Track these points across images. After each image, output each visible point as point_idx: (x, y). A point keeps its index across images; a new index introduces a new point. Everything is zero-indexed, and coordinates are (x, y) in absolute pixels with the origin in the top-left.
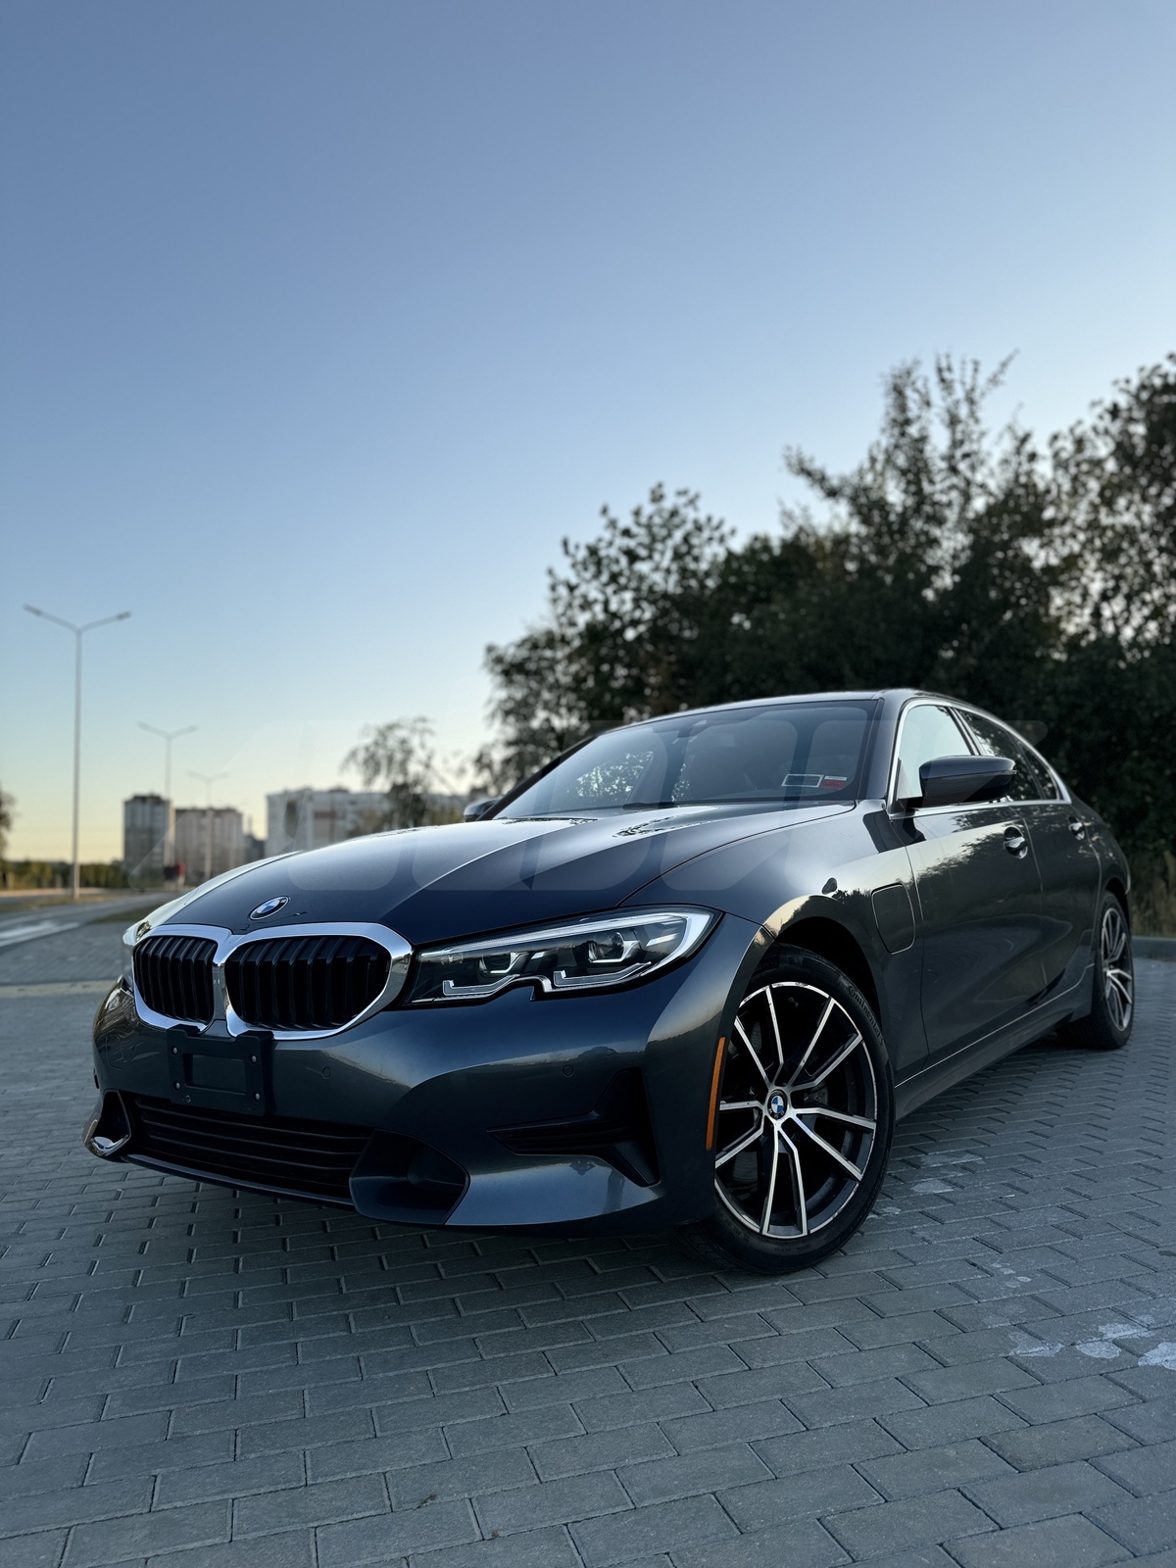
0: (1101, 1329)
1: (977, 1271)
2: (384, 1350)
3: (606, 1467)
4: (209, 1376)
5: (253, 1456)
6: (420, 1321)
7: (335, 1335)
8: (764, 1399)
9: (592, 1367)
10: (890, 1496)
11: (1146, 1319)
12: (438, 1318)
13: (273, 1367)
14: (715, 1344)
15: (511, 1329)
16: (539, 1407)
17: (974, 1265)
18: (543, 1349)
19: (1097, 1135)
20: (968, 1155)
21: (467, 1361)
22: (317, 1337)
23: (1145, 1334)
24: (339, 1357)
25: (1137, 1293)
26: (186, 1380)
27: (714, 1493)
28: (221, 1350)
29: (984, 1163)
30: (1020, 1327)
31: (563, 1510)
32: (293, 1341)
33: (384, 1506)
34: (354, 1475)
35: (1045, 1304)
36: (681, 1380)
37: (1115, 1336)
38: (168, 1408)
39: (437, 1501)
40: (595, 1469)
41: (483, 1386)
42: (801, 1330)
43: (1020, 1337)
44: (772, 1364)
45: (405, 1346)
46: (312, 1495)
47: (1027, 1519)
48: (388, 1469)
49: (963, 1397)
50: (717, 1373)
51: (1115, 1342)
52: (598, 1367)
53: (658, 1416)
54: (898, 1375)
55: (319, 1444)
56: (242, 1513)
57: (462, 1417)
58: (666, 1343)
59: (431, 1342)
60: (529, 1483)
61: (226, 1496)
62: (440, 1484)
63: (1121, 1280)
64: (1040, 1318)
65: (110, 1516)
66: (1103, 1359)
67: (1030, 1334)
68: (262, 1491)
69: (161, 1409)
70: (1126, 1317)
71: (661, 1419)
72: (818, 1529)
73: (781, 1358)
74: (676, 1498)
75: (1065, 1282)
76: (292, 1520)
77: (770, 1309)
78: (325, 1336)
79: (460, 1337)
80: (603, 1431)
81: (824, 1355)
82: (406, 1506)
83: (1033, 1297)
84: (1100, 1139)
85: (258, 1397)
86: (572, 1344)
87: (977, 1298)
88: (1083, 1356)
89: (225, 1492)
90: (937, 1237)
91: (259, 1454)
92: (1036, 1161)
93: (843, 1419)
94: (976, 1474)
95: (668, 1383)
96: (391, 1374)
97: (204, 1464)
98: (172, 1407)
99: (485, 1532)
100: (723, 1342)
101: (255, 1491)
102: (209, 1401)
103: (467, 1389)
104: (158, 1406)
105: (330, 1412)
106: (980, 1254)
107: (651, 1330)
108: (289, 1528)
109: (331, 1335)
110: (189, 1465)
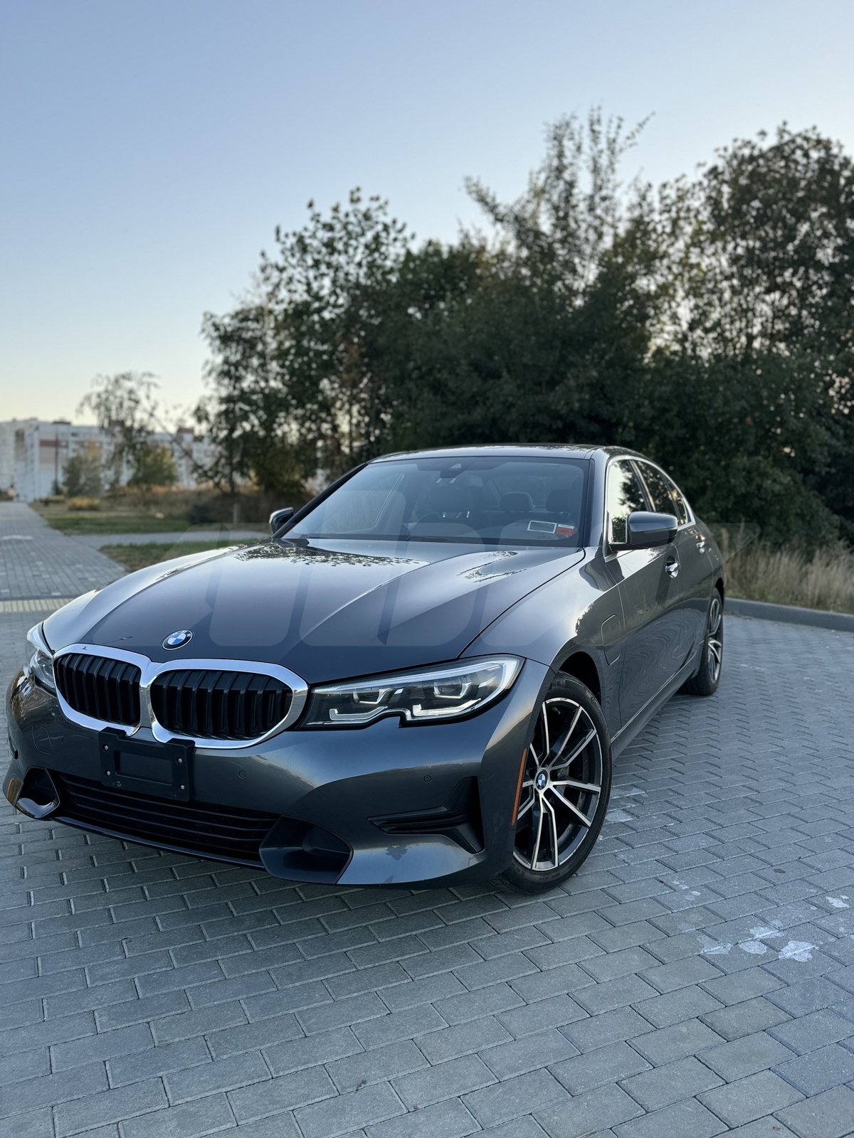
0: (752, 931)
1: (665, 887)
2: (284, 964)
3: (471, 1052)
4: (165, 992)
5: (225, 1057)
6: (301, 939)
7: (244, 952)
8: (557, 994)
9: (435, 973)
10: (656, 1064)
11: (777, 923)
12: (313, 936)
13: (209, 982)
14: (512, 952)
15: (368, 944)
16: (410, 1007)
17: (662, 882)
18: (397, 959)
19: (714, 772)
20: (634, 789)
21: (348, 971)
22: (231, 955)
23: (778, 935)
24: (254, 971)
25: (767, 903)
26: (148, 995)
27: (546, 1068)
28: (164, 969)
29: (646, 796)
30: (702, 931)
31: (455, 1086)
32: (214, 959)
33: (334, 1092)
34: (303, 1068)
35: (713, 912)
36: (499, 982)
37: (760, 936)
38: (145, 1020)
39: (368, 1084)
40: (465, 1054)
41: (366, 991)
42: (566, 939)
43: (703, 939)
44: (555, 966)
45: (298, 961)
46: (281, 1086)
47: (741, 1076)
48: (325, 1062)
49: (681, 987)
50: (521, 975)
51: (762, 941)
52: (440, 972)
53: (492, 1011)
54: (636, 971)
55: (269, 1045)
56: (237, 1103)
57: (360, 1017)
58: (479, 952)
59: (316, 957)
60: (424, 1067)
61: (220, 1090)
62: (366, 1072)
63: (755, 892)
64: (713, 924)
65: (143, 1112)
66: (758, 955)
67: (709, 936)
68: (244, 1084)
69: (140, 1021)
70: (765, 922)
71: (495, 1013)
72: (619, 1091)
73: (559, 962)
74: (523, 1072)
75: (721, 895)
76: (275, 1107)
77: (541, 922)
78: (236, 954)
79: (334, 952)
80: (459, 1024)
81: (586, 958)
82: (349, 1090)
83: (704, 907)
84: (717, 775)
85: (209, 1008)
86: (415, 954)
87: (670, 909)
88: (746, 953)
89: (218, 1087)
90: (633, 860)
91: (229, 1055)
92: (680, 794)
93: (611, 1008)
94: (702, 1045)
95: (491, 984)
96: (297, 984)
97: (193, 1066)
98: (149, 1020)
99: (409, 1107)
100: (518, 950)
101: (239, 1085)
102: (173, 1013)
103: (356, 994)
104: (138, 1019)
105: (266, 1018)
106: (664, 873)
107: (466, 942)
108: (275, 1113)
109: (241, 953)
110: (183, 1068)
